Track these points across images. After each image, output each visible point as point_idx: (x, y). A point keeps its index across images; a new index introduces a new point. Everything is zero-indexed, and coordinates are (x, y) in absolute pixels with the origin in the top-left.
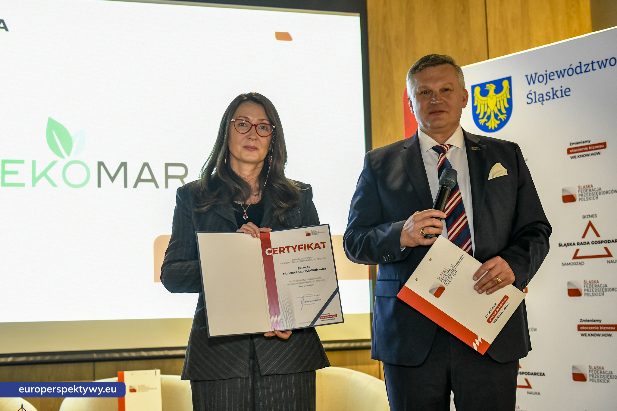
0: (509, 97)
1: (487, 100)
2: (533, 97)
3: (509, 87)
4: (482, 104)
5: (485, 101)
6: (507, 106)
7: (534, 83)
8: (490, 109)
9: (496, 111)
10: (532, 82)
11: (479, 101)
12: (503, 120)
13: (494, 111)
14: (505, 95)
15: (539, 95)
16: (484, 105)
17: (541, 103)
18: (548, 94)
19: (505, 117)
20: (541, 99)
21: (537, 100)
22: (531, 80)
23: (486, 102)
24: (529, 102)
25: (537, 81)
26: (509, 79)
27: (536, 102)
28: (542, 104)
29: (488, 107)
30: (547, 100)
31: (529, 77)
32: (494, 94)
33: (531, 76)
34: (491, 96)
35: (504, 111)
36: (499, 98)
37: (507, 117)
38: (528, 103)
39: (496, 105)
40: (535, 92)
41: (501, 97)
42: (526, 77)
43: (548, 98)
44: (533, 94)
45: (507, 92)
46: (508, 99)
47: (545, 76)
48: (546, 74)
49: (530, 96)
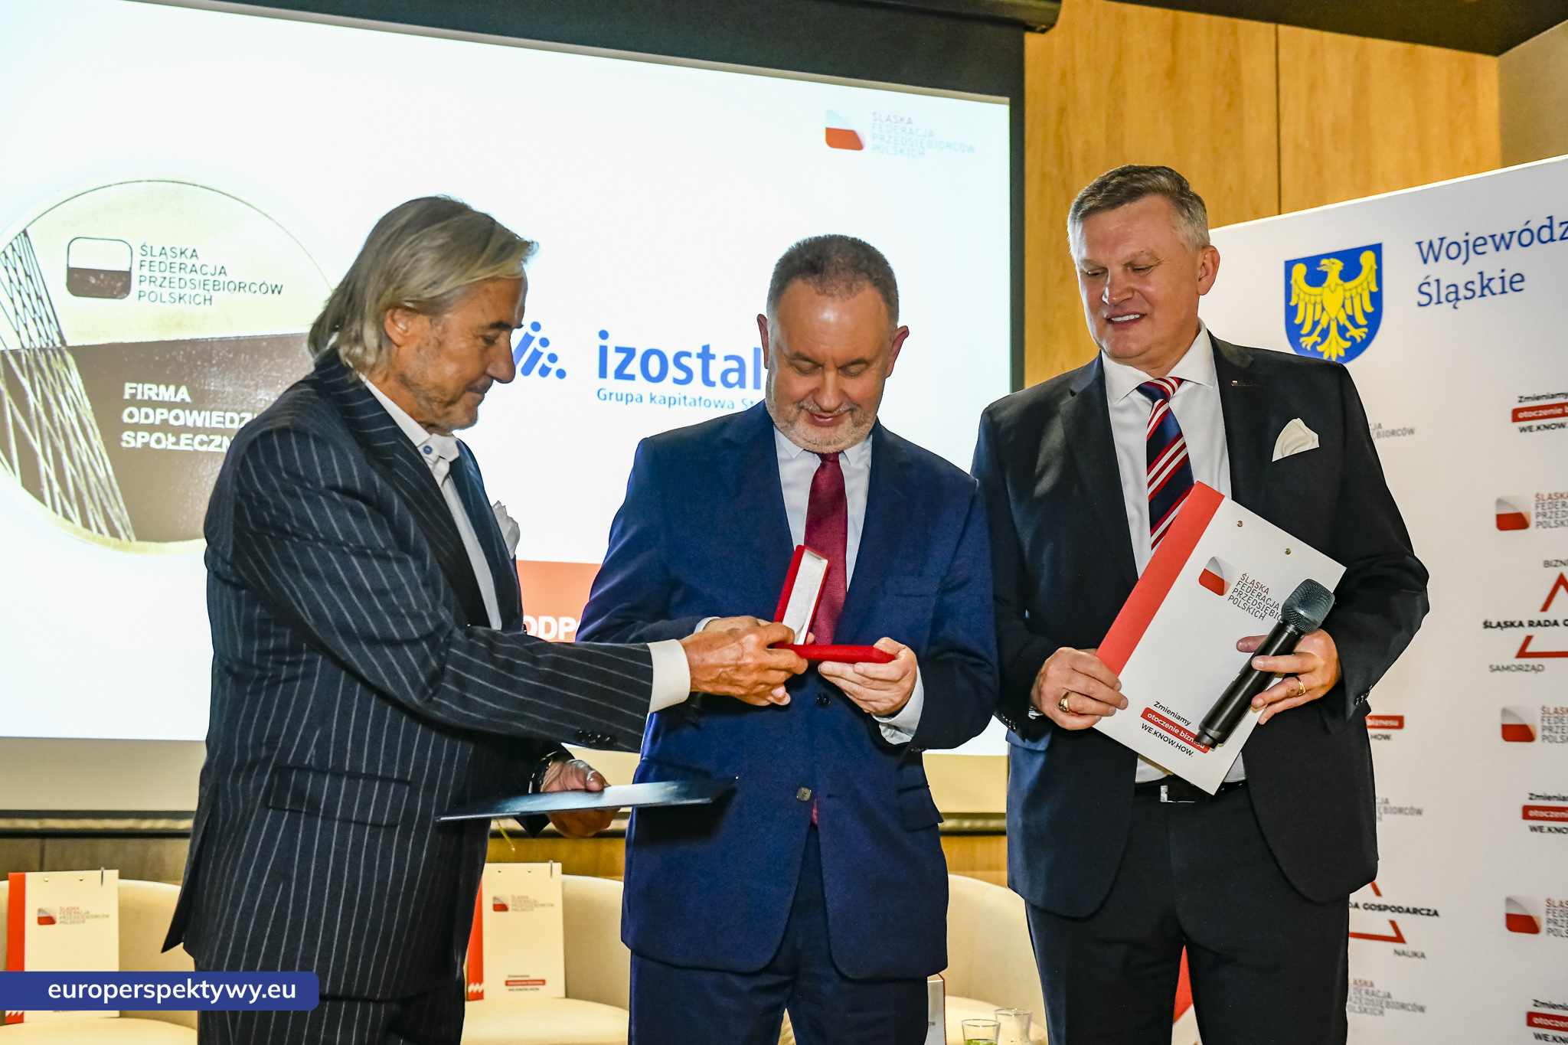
0: (1375, 289)
1: (1321, 295)
2: (1432, 290)
3: (1375, 267)
4: (1310, 301)
5: (1315, 295)
6: (1369, 309)
7: (1436, 259)
8: (1327, 313)
9: (1343, 320)
10: (1431, 258)
11: (1302, 295)
12: (1359, 340)
13: (1336, 318)
14: (1365, 285)
15: (1448, 287)
16: (1314, 305)
17: (1452, 304)
18: (1470, 286)
19: (1364, 332)
20: (1452, 297)
21: (1443, 299)
22: (1429, 252)
23: (1319, 300)
24: (1422, 303)
25: (1443, 256)
26: (1377, 249)
27: (1439, 302)
28: (1455, 307)
29: (1323, 309)
30: (1466, 298)
31: (1425, 246)
32: (1341, 282)
33: (1431, 245)
34: (1333, 287)
35: (1361, 320)
36: (1350, 290)
37: (1367, 334)
38: (1420, 305)
39: (1343, 306)
40: (1438, 281)
41: (1356, 287)
42: (1417, 246)
43: (1469, 294)
44: (1434, 285)
45: (1370, 279)
46: (1372, 294)
47: (1463, 245)
48: (1467, 241)
49: (1425, 288)
